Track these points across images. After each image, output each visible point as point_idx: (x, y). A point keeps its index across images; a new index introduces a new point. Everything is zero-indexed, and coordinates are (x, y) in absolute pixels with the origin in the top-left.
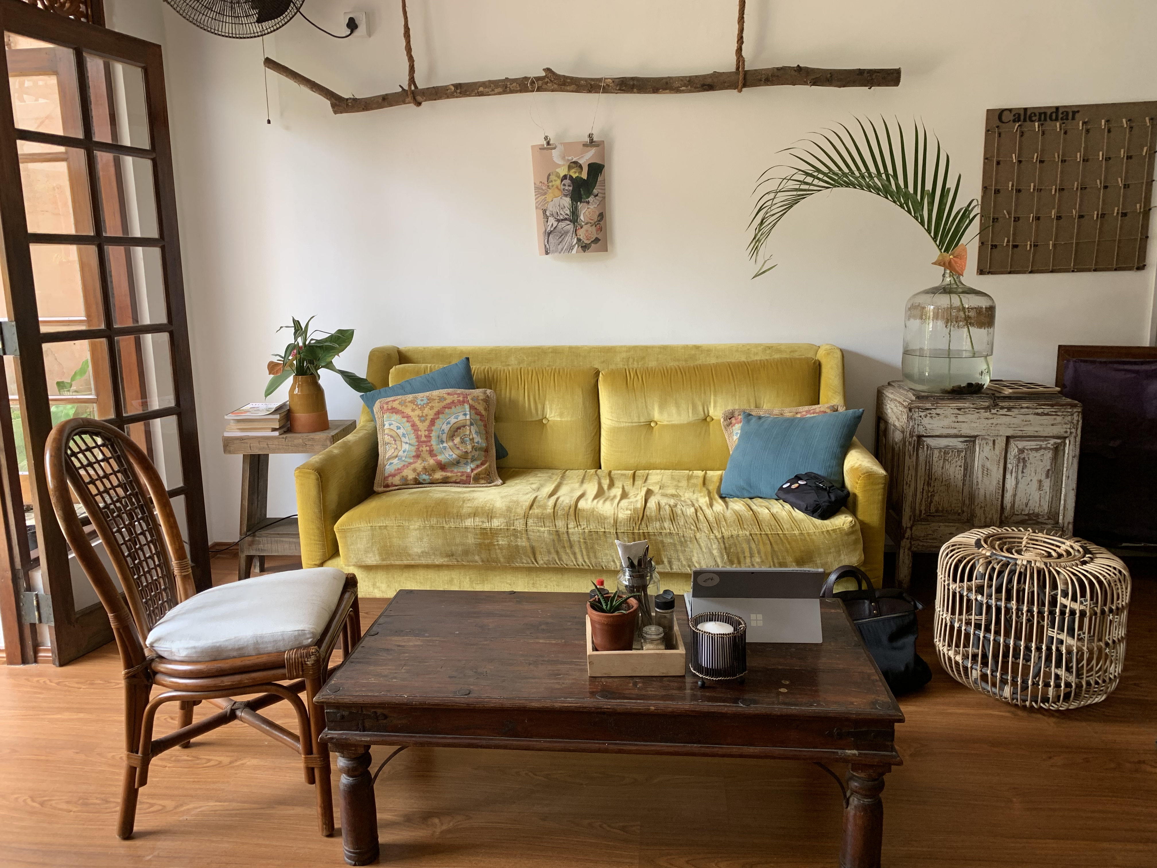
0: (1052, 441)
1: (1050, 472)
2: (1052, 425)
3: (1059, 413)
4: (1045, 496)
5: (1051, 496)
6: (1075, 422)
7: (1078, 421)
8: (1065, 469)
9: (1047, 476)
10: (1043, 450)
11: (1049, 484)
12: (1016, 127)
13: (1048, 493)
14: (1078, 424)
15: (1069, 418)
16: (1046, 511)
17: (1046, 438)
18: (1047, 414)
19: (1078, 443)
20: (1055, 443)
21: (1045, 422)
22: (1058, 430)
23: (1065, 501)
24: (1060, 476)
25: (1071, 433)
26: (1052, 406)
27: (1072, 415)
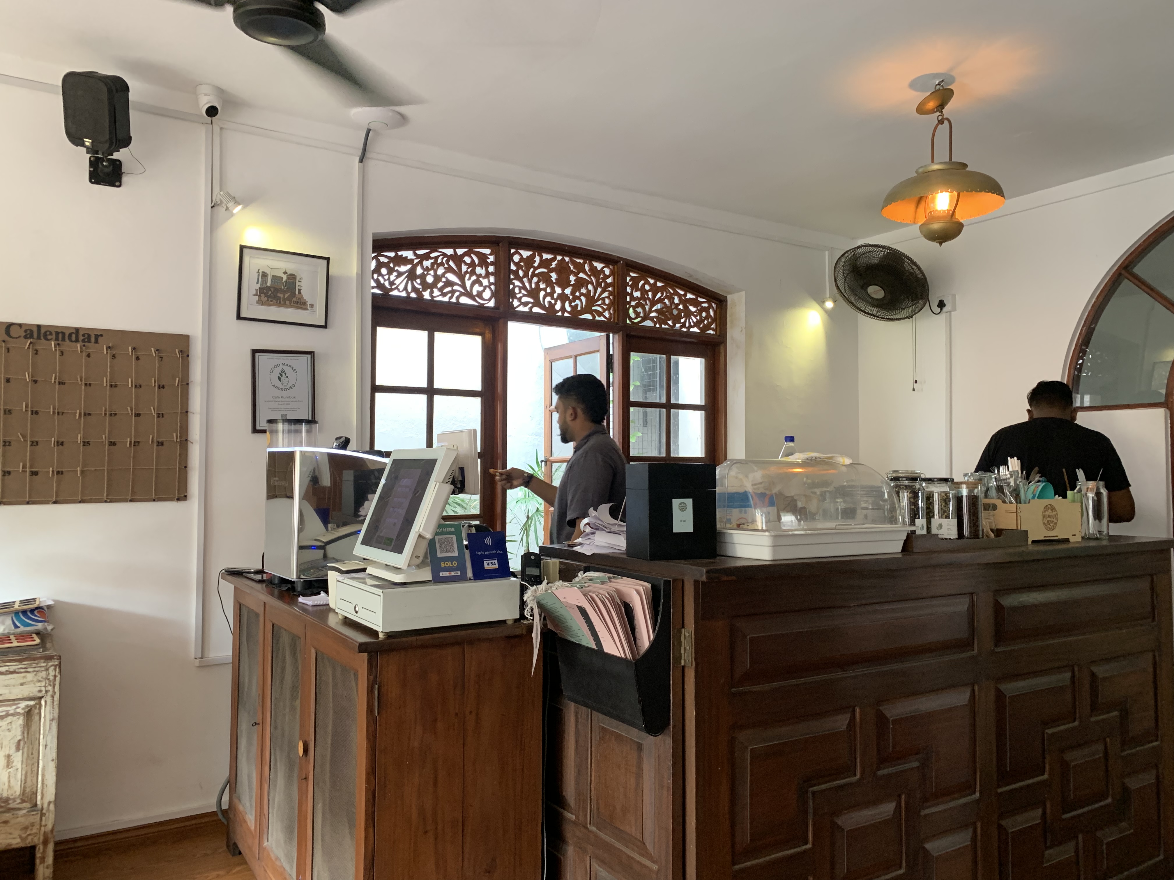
0: (23, 704)
1: (22, 743)
2: (22, 684)
3: (29, 670)
4: (16, 774)
5: (24, 772)
6: (51, 678)
7: (55, 676)
8: (41, 737)
9: (18, 749)
10: (10, 717)
11: (20, 759)
12: (28, 344)
13: (20, 770)
14: (55, 680)
15: (44, 674)
16: (18, 793)
17: (15, 701)
18: (14, 672)
19: (56, 703)
20: (27, 706)
21: (12, 682)
22: (31, 690)
23: (43, 775)
24: (36, 746)
25: (47, 692)
26: (20, 661)
27: (47, 670)
